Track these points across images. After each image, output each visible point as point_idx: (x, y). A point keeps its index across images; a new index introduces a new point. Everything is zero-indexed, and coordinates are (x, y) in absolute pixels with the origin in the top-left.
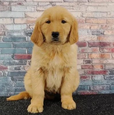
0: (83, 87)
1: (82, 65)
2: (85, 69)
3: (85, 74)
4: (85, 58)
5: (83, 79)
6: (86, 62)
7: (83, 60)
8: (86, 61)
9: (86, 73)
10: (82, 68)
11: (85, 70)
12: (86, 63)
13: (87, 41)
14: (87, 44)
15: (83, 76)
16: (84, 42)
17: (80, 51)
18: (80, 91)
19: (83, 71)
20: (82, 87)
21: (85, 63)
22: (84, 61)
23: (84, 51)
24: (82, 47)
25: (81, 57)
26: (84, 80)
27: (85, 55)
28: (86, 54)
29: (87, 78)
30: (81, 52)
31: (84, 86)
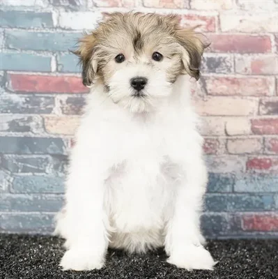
0: (258, 198)
1: (255, 117)
2: (264, 133)
3: (267, 151)
4: (265, 95)
5: (258, 171)
6: (270, 108)
7: (258, 99)
8: (268, 104)
9: (269, 149)
10: (255, 131)
11: (265, 136)
12: (269, 113)
13: (274, 33)
14: (273, 43)
15: (255, 159)
16: (262, 34)
17: (246, 69)
18: (246, 213)
19: (259, 140)
20: (253, 198)
21: (264, 112)
22: (260, 103)
23: (263, 70)
24: (253, 52)
25: (251, 90)
26: (262, 175)
27: (265, 82)
28: (268, 78)
29: (271, 169)
30: (249, 69)
31: (261, 197)
